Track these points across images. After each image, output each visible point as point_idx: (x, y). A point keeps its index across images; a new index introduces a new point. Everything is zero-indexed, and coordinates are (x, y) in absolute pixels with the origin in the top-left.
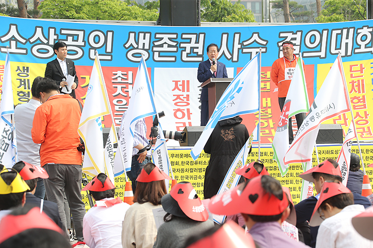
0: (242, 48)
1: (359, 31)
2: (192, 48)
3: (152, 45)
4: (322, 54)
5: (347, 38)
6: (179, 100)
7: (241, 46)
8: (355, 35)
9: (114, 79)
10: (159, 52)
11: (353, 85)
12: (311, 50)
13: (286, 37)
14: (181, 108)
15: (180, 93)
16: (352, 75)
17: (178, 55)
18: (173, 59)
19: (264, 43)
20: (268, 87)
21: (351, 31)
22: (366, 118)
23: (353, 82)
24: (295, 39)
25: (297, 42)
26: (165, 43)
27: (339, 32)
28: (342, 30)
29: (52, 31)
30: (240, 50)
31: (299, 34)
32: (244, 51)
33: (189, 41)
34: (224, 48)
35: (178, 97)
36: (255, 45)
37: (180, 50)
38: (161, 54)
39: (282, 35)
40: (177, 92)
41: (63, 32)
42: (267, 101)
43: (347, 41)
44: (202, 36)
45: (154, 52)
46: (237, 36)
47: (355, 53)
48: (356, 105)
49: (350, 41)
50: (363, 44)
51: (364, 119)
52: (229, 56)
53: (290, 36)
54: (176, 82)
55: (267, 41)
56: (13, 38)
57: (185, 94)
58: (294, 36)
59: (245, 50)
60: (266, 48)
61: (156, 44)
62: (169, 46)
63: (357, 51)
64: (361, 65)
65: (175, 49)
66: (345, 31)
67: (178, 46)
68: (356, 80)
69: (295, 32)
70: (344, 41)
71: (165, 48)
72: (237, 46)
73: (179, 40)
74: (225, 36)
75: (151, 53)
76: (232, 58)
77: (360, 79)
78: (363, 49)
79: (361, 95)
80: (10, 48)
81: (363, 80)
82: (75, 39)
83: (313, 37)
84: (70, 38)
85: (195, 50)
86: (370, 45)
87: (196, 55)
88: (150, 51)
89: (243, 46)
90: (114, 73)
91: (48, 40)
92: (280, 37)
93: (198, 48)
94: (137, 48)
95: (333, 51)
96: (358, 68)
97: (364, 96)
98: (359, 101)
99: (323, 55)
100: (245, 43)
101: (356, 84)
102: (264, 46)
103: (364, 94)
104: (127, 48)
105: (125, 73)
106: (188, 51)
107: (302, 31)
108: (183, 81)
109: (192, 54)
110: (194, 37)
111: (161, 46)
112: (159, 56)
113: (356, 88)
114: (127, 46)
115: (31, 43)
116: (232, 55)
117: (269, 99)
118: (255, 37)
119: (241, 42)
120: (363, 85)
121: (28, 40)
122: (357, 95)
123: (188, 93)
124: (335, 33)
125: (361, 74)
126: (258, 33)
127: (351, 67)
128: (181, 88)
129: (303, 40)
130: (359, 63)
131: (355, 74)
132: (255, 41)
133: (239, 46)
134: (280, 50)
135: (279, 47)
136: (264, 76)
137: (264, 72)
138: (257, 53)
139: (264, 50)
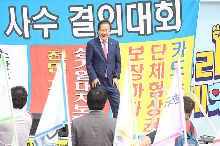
0: (32, 24)
1: (157, 6)
4: (119, 32)
5: (145, 13)
7: (31, 22)
8: (153, 10)
11: (153, 69)
13: (77, 12)
16: (154, 57)
19: (55, 18)
22: (160, 108)
23: (153, 66)
24: (86, 14)
25: (90, 17)
27: (134, 6)
28: (137, 4)
30: (31, 26)
31: (90, 8)
34: (13, 23)
36: (45, 20)
39: (72, 9)
43: (145, 17)
46: (25, 9)
47: (156, 31)
48: (154, 92)
49: (148, 17)
50: (165, 21)
51: (157, 109)
52: (20, 33)
53: (81, 10)
55: (58, 16)
58: (85, 11)
59: (36, 26)
60: (58, 24)
63: (158, 29)
64: (165, 45)
66: (140, 6)
68: (156, 62)
69: (85, 6)
70: (141, 17)
72: (27, 22)
74: (12, 10)
76: (23, 34)
77: (161, 61)
78: (165, 27)
79: (159, 81)
81: (163, 63)
83: (106, 11)
86: (173, 22)
89: (33, 22)
92: (70, 12)
95: (130, 29)
96: (161, 49)
97: (162, 82)
98: (157, 88)
100: (35, 18)
101: (156, 68)
102: (55, 22)
107: (92, 5)
113: (156, 73)
116: (23, 31)
118: (44, 11)
119: (30, 17)
120: (163, 69)
122: (156, 80)
124: (129, 7)
125: (163, 57)
126: (46, 7)
127: (153, 47)
129: (95, 14)
130: (162, 42)
132: (44, 16)
133: (29, 21)
134: (73, 27)
135: (71, 23)
136: (59, 56)
137: (59, 51)
138: (49, 29)
139: (55, 26)
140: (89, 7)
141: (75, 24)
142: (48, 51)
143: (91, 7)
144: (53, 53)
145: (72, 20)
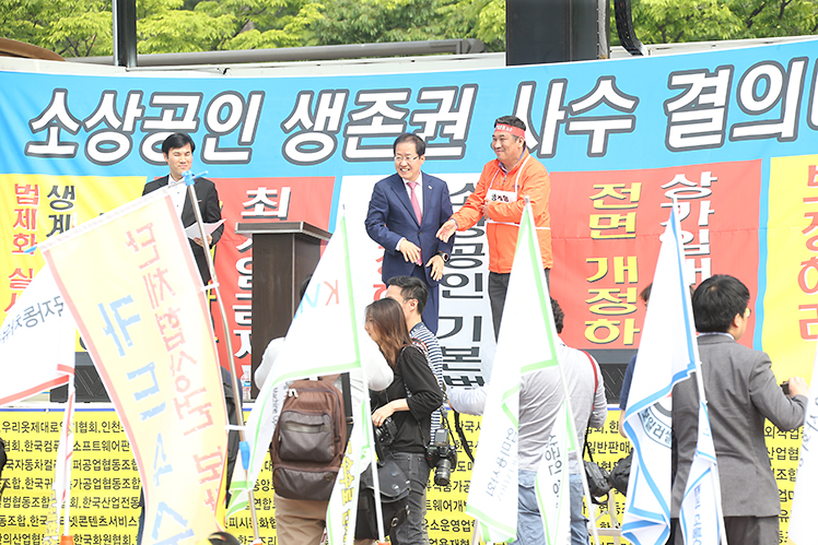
0: (567, 121)
2: (441, 124)
3: (347, 120)
4: (786, 129)
7: (566, 116)
9: (247, 208)
10: (360, 136)
12: (757, 117)
13: (688, 87)
19: (629, 104)
20: (630, 226)
24: (711, 90)
25: (718, 98)
26: (378, 114)
29: (135, 98)
30: (563, 126)
31: (724, 74)
32: (571, 129)
33: (435, 106)
36: (604, 110)
38: (365, 142)
39: (677, 80)
41: (157, 99)
42: (625, 264)
44: (468, 93)
45: (347, 136)
46: (557, 88)
52: (532, 143)
53: (699, 82)
55: (636, 100)
56: (55, 122)
58: (710, 82)
59: (574, 126)
60: (634, 119)
61: (356, 117)
62: (387, 121)
65: (398, 129)
67: (407, 119)
69: (712, 71)
71: (377, 126)
72: (555, 114)
73: (413, 105)
74: (526, 90)
75: (341, 141)
76: (539, 147)
80: (46, 143)
82: (179, 114)
83: (763, 80)
84: (169, 114)
85: (448, 130)
87: (447, 140)
88: (340, 136)
89: (570, 114)
90: (249, 192)
91: (122, 120)
92: (671, 87)
93: (454, 123)
94: (311, 130)
99: (788, 132)
100: (576, 107)
102: (628, 114)
104: (286, 131)
105: (274, 192)
106: (430, 130)
107: (731, 68)
109: (439, 140)
110: (448, 97)
111: (368, 121)
112: (359, 147)
114: (288, 125)
115: (88, 130)
116: (540, 138)
117: (632, 261)
118: (606, 87)
119: (566, 104)
121: (82, 124)
126: (613, 79)
129: (734, 90)
132: (604, 99)
133: (561, 115)
134: (671, 124)
135: (669, 114)
136: (623, 196)
137: (623, 185)
138: (608, 132)
139: (627, 124)
140: (721, 72)
141: (676, 117)
142: (595, 186)
143: (728, 72)
144: (609, 189)
145: (671, 107)
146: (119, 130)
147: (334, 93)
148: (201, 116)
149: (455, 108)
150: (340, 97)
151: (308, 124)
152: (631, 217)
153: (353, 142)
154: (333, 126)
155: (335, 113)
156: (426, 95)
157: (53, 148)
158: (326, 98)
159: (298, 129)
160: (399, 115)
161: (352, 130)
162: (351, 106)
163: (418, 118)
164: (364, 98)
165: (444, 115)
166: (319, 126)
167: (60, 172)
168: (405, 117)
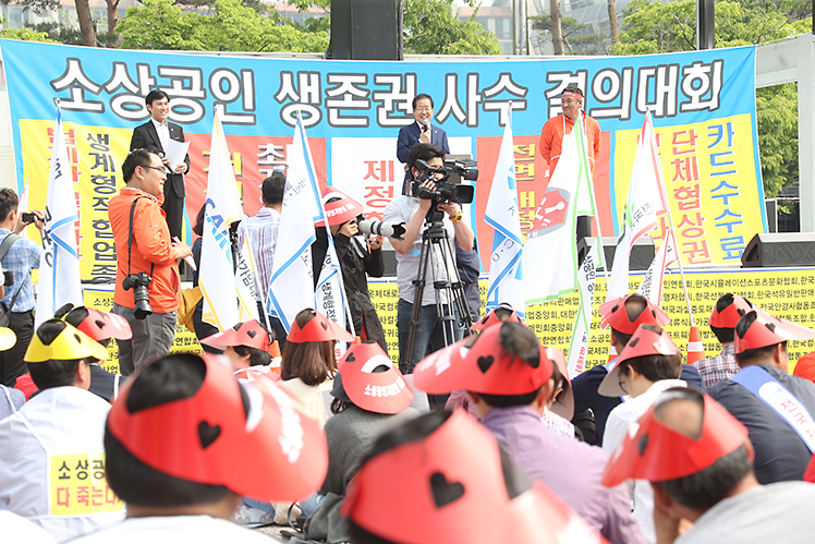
0: (482, 102)
1: (687, 71)
2: (396, 102)
3: (325, 96)
4: (624, 113)
5: (667, 84)
6: (374, 197)
7: (482, 99)
8: (681, 78)
9: (260, 158)
10: (339, 109)
11: (678, 167)
12: (605, 105)
13: (560, 82)
14: (379, 210)
15: (378, 183)
16: (675, 149)
17: (371, 114)
18: (364, 122)
19: (522, 92)
20: (531, 172)
21: (673, 70)
22: (700, 224)
23: (677, 163)
26: (347, 92)
27: (652, 72)
28: (656, 68)
29: (143, 70)
30: (480, 106)
31: (582, 75)
32: (486, 108)
33: (388, 88)
34: (451, 101)
35: (374, 190)
36: (504, 95)
37: (374, 105)
38: (342, 113)
39: (552, 78)
40: (372, 182)
41: (164, 71)
42: (527, 196)
43: (666, 89)
44: (410, 79)
45: (328, 108)
46: (473, 79)
47: (681, 111)
48: (684, 201)
49: (671, 89)
50: (695, 95)
51: (697, 226)
52: (462, 117)
53: (567, 79)
54: (371, 164)
55: (526, 89)
56: (75, 84)
57: (386, 185)
58: (574, 80)
59: (488, 106)
60: (526, 102)
61: (331, 93)
62: (355, 98)
63: (685, 107)
64: (692, 131)
65: (365, 104)
66: (662, 71)
67: (370, 97)
68: (682, 157)
69: (574, 73)
70: (661, 89)
71: (348, 102)
72: (474, 98)
73: (371, 86)
74: (451, 79)
75: (324, 111)
76: (467, 120)
77: (690, 155)
78: (696, 104)
79: (691, 184)
80: (72, 100)
81: (694, 158)
82: (187, 85)
83: (607, 81)
84: (177, 84)
85: (401, 106)
86: (708, 96)
87: (402, 114)
88: (322, 107)
89: (484, 99)
90: (260, 147)
91: (139, 86)
93: (405, 101)
94: (299, 102)
95: (642, 107)
96: (687, 137)
97: (697, 186)
98: (689, 195)
99: (625, 115)
100: (488, 93)
101: (682, 165)
102: (522, 98)
103: (697, 182)
104: (280, 102)
105: (281, 147)
106: (388, 106)
107: (586, 71)
108: (383, 163)
109: (396, 113)
110: (396, 81)
111: (341, 97)
112: (339, 117)
113: (684, 173)
114: (280, 97)
115: (109, 93)
116: (467, 114)
117: (532, 194)
118: (505, 81)
119: (480, 91)
120: (695, 167)
121: (103, 87)
122: (685, 184)
123: (391, 184)
124: (644, 74)
125: (692, 148)
126: (510, 74)
127: (675, 135)
128: (378, 174)
129: (589, 84)
130: (687, 128)
131: (680, 148)
132: (505, 88)
133: (478, 98)
134: (550, 106)
135: (548, 100)
136: (523, 153)
137: (524, 146)
139: (522, 105)
140: (580, 74)
141: (553, 102)
143: (584, 74)
144: (515, 148)
145: (550, 94)
146: (139, 94)
147: (309, 74)
148: (206, 86)
149: (403, 90)
150: (314, 78)
151: (296, 98)
152: (531, 167)
153: (333, 113)
154: (315, 100)
155: (314, 89)
156: (379, 79)
157: (78, 103)
158: (304, 77)
159: (288, 101)
160: (364, 94)
161: (330, 103)
162: (325, 86)
163: (377, 96)
164: (333, 79)
165: (396, 95)
166: (305, 99)
167: (90, 123)
168: (368, 95)
